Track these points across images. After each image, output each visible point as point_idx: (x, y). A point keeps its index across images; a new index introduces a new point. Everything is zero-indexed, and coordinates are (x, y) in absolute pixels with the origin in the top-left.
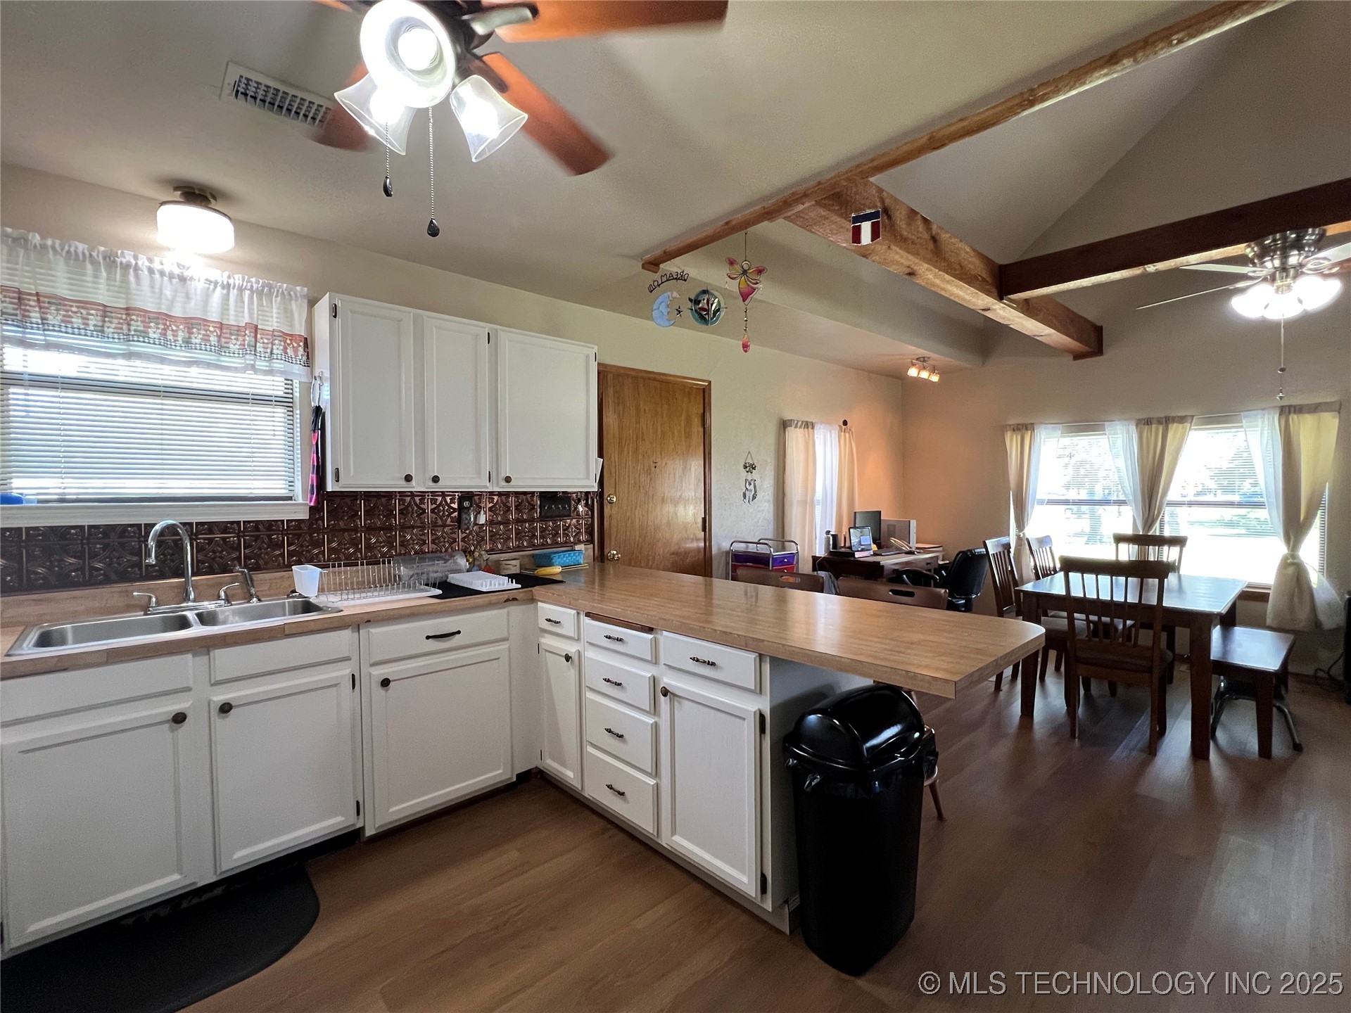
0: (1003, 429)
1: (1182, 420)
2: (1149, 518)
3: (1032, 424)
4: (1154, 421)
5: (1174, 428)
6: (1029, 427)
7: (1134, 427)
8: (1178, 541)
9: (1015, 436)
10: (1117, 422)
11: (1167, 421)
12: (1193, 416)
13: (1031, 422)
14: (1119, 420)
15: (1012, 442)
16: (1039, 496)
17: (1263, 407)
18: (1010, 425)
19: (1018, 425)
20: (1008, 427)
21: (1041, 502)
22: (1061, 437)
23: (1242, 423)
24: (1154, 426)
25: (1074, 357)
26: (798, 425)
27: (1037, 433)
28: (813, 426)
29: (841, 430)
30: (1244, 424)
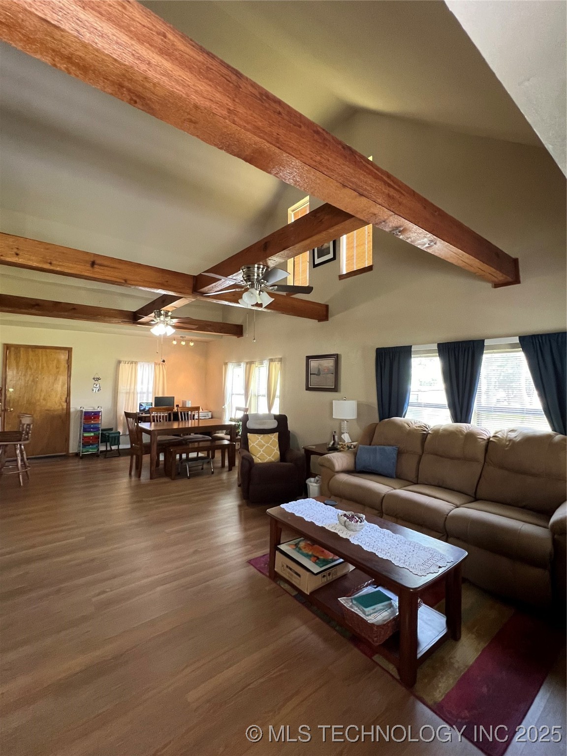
1: (253, 363)
4: (249, 363)
5: (252, 365)
6: (227, 363)
7: (245, 365)
11: (251, 363)
17: (266, 359)
24: (248, 365)
25: (237, 337)
26: (126, 363)
27: (229, 365)
28: (136, 363)
29: (156, 364)
30: (264, 365)
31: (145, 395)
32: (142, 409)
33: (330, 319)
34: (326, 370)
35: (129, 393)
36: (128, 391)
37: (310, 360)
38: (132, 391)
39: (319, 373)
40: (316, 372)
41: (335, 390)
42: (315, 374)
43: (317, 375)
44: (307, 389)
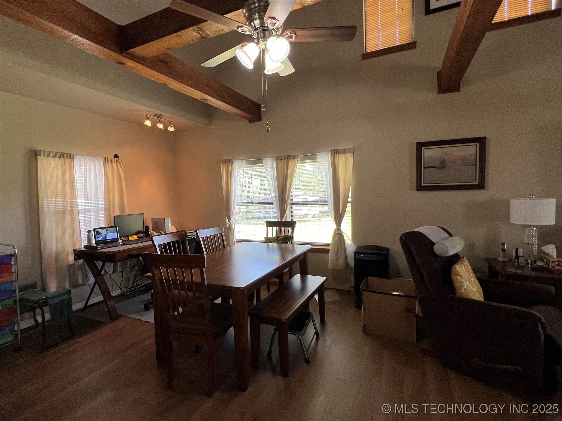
0: (220, 162)
1: (294, 157)
2: (282, 212)
4: (283, 158)
5: (291, 161)
6: (230, 161)
7: (275, 161)
8: (292, 224)
9: (224, 166)
11: (288, 158)
12: (298, 155)
13: (232, 158)
14: (269, 158)
15: (223, 170)
17: (325, 151)
18: (222, 160)
19: (226, 160)
22: (244, 167)
24: (283, 161)
25: (249, 121)
26: (51, 155)
27: (234, 165)
28: (71, 157)
29: (106, 160)
30: (318, 160)
31: (93, 214)
32: (100, 239)
33: (463, 90)
34: (459, 161)
35: (64, 212)
36: (60, 209)
37: (423, 148)
38: (68, 208)
39: (443, 165)
40: (437, 165)
41: (481, 186)
42: (434, 167)
43: (437, 168)
44: (418, 190)
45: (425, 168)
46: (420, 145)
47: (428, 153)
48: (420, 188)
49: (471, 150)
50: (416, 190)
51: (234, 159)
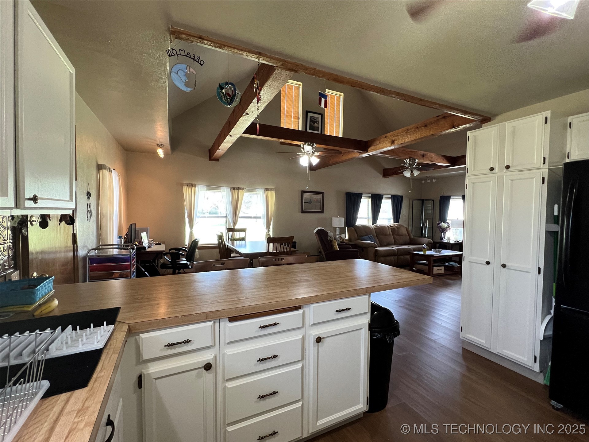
0: (182, 185)
1: (243, 189)
2: (234, 223)
3: (195, 184)
6: (194, 185)
7: (231, 190)
8: (244, 230)
9: (188, 188)
10: (224, 187)
12: (245, 188)
14: (225, 187)
15: (186, 191)
16: (198, 215)
17: (261, 188)
18: (186, 183)
19: (189, 184)
20: (185, 184)
21: (198, 217)
22: (206, 191)
23: (256, 192)
25: (209, 160)
27: (197, 188)
30: (257, 192)
34: (315, 201)
39: (310, 202)
40: (309, 201)
41: (322, 212)
42: (307, 202)
43: (309, 203)
44: (301, 212)
45: (304, 202)
46: (303, 192)
47: (306, 196)
48: (303, 212)
49: (319, 197)
50: (301, 213)
51: (197, 184)
